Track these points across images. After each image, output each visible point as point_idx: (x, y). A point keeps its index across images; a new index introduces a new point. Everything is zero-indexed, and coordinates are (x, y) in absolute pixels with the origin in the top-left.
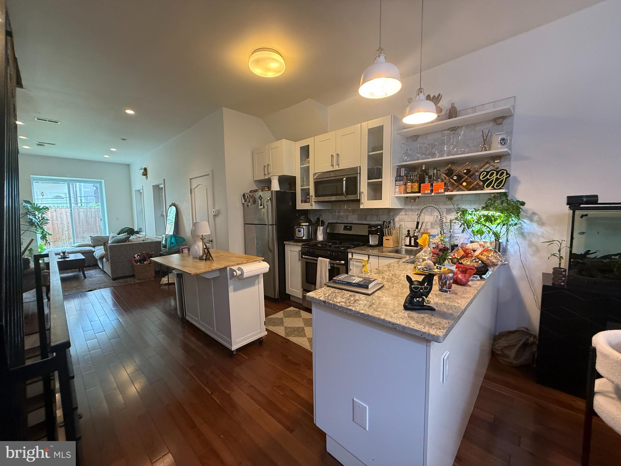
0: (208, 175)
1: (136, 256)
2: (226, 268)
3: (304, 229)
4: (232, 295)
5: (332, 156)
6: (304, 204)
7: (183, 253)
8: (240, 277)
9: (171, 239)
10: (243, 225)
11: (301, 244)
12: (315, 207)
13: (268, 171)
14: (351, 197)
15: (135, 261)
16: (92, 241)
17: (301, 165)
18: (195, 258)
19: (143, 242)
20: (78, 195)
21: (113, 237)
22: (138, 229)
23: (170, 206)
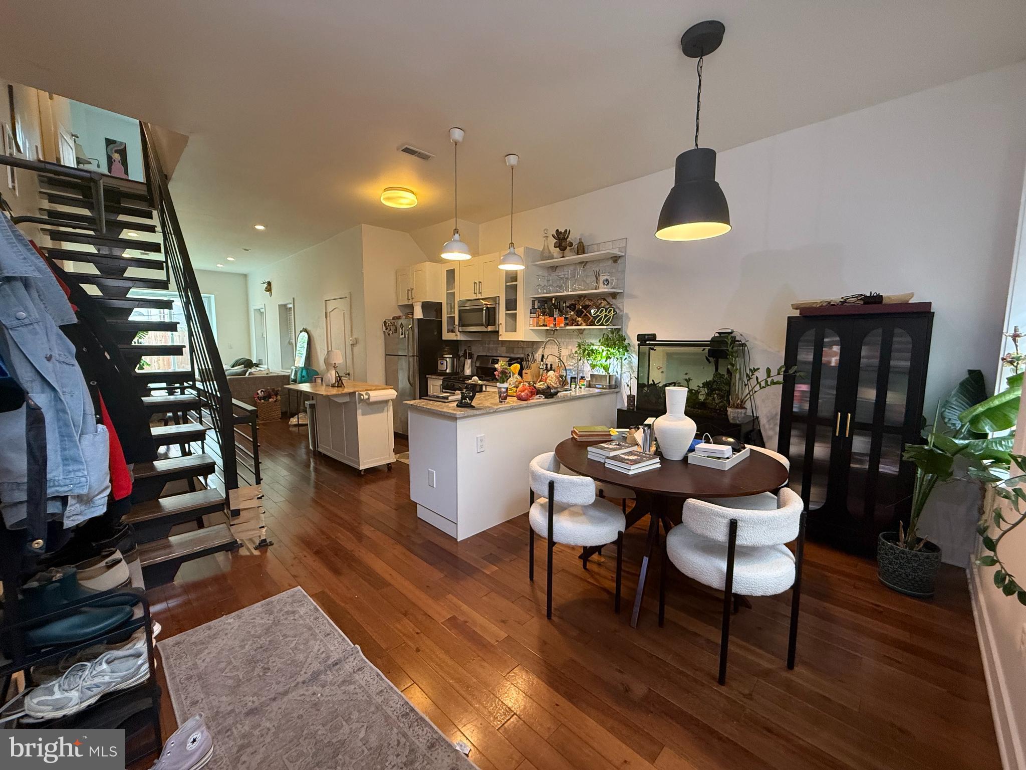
0: (346, 298)
1: (259, 392)
2: (354, 392)
3: (447, 362)
4: (360, 418)
5: (475, 283)
6: (450, 333)
7: (316, 382)
8: (367, 401)
9: (302, 372)
10: (384, 355)
11: (442, 378)
12: (460, 337)
13: (412, 296)
14: (490, 328)
15: (258, 397)
17: (447, 290)
18: (327, 386)
19: (267, 375)
22: (256, 361)
23: (301, 332)
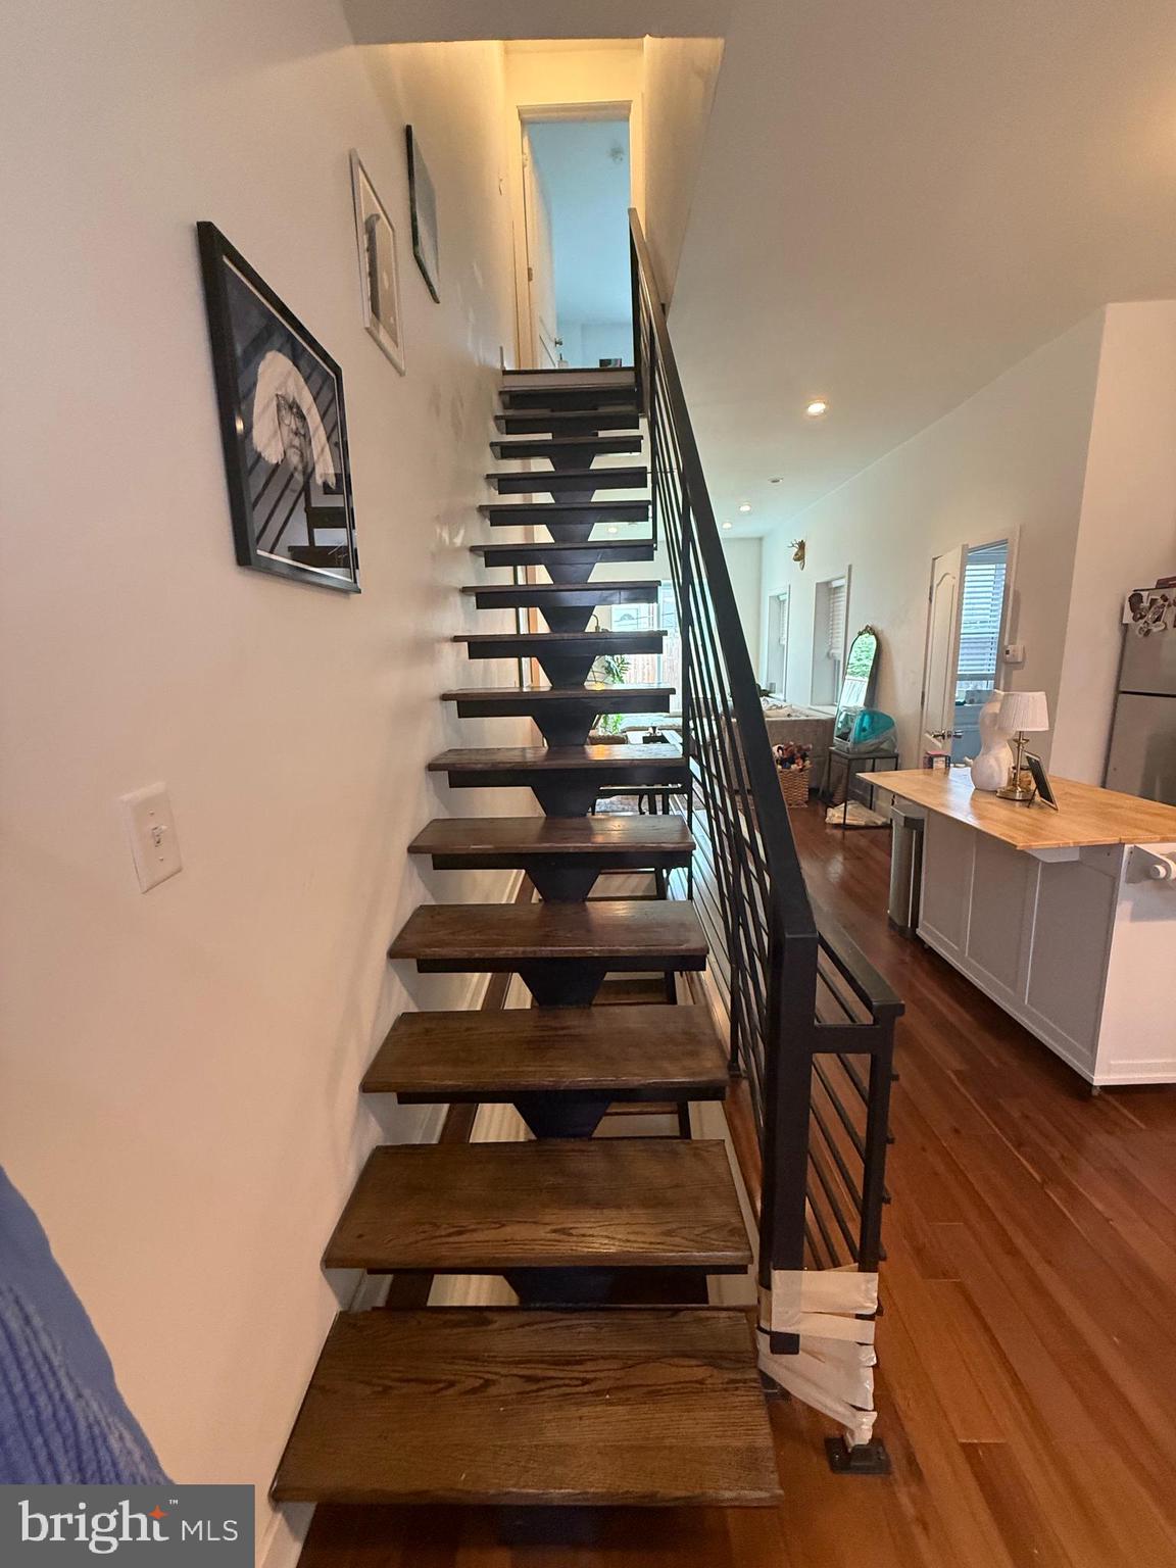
2: (1119, 845)
9: (862, 720)
19: (788, 719)
22: (767, 686)
23: (860, 634)
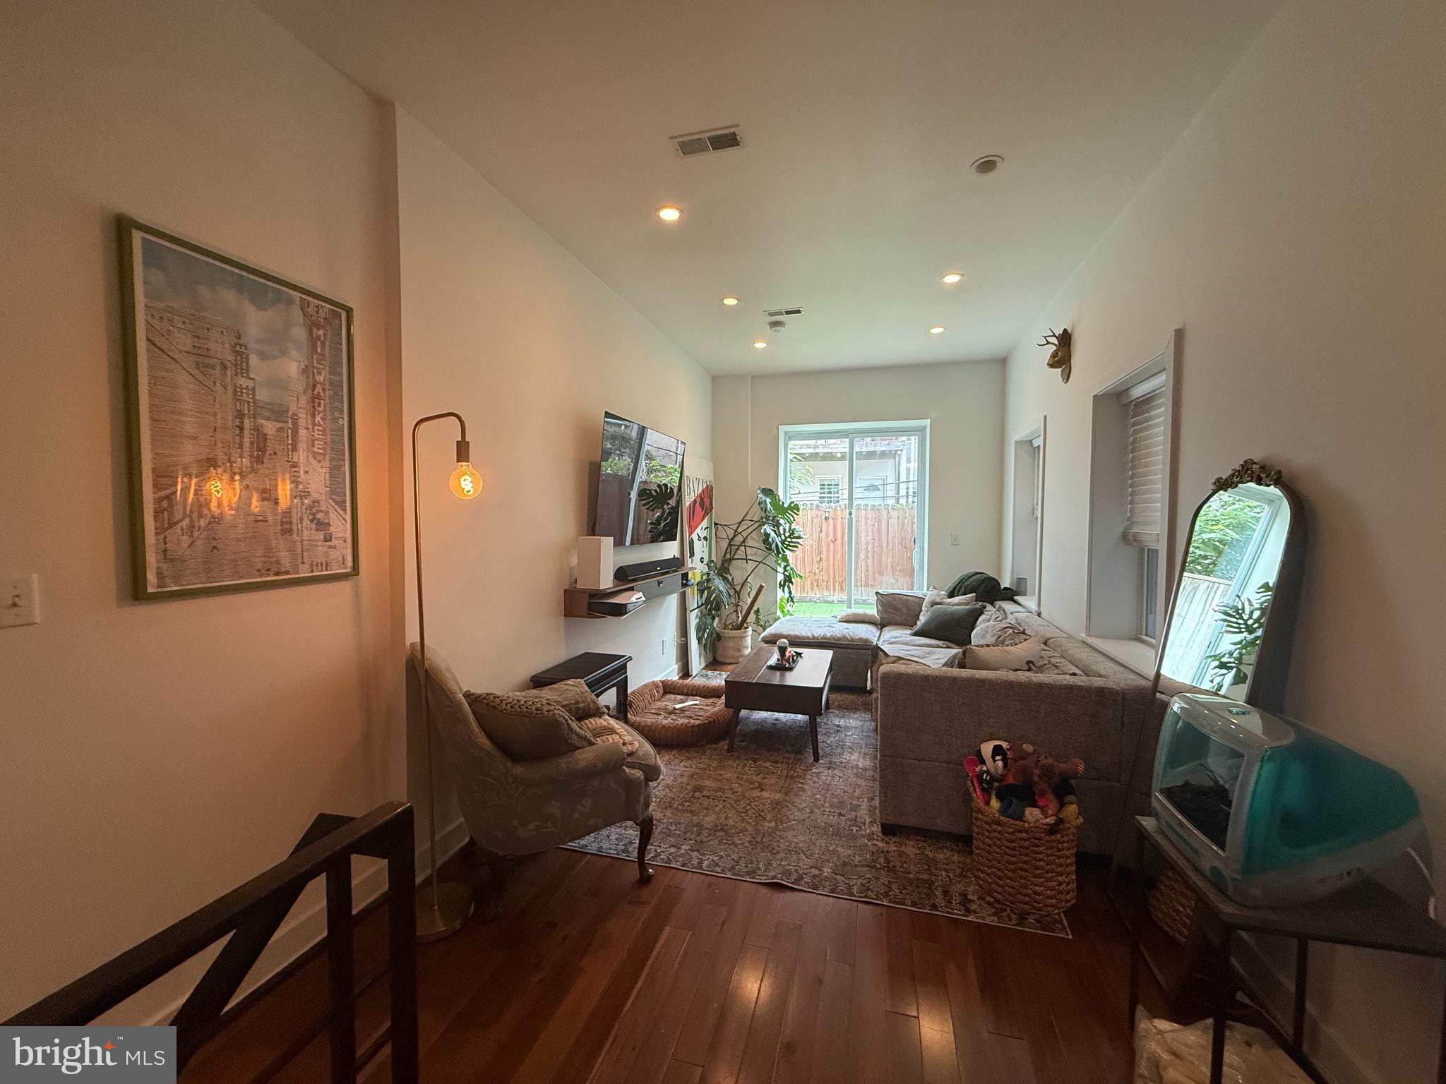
1: (987, 748)
15: (980, 774)
16: (880, 608)
19: (1023, 676)
20: (903, 478)
21: (934, 604)
22: (1012, 583)
